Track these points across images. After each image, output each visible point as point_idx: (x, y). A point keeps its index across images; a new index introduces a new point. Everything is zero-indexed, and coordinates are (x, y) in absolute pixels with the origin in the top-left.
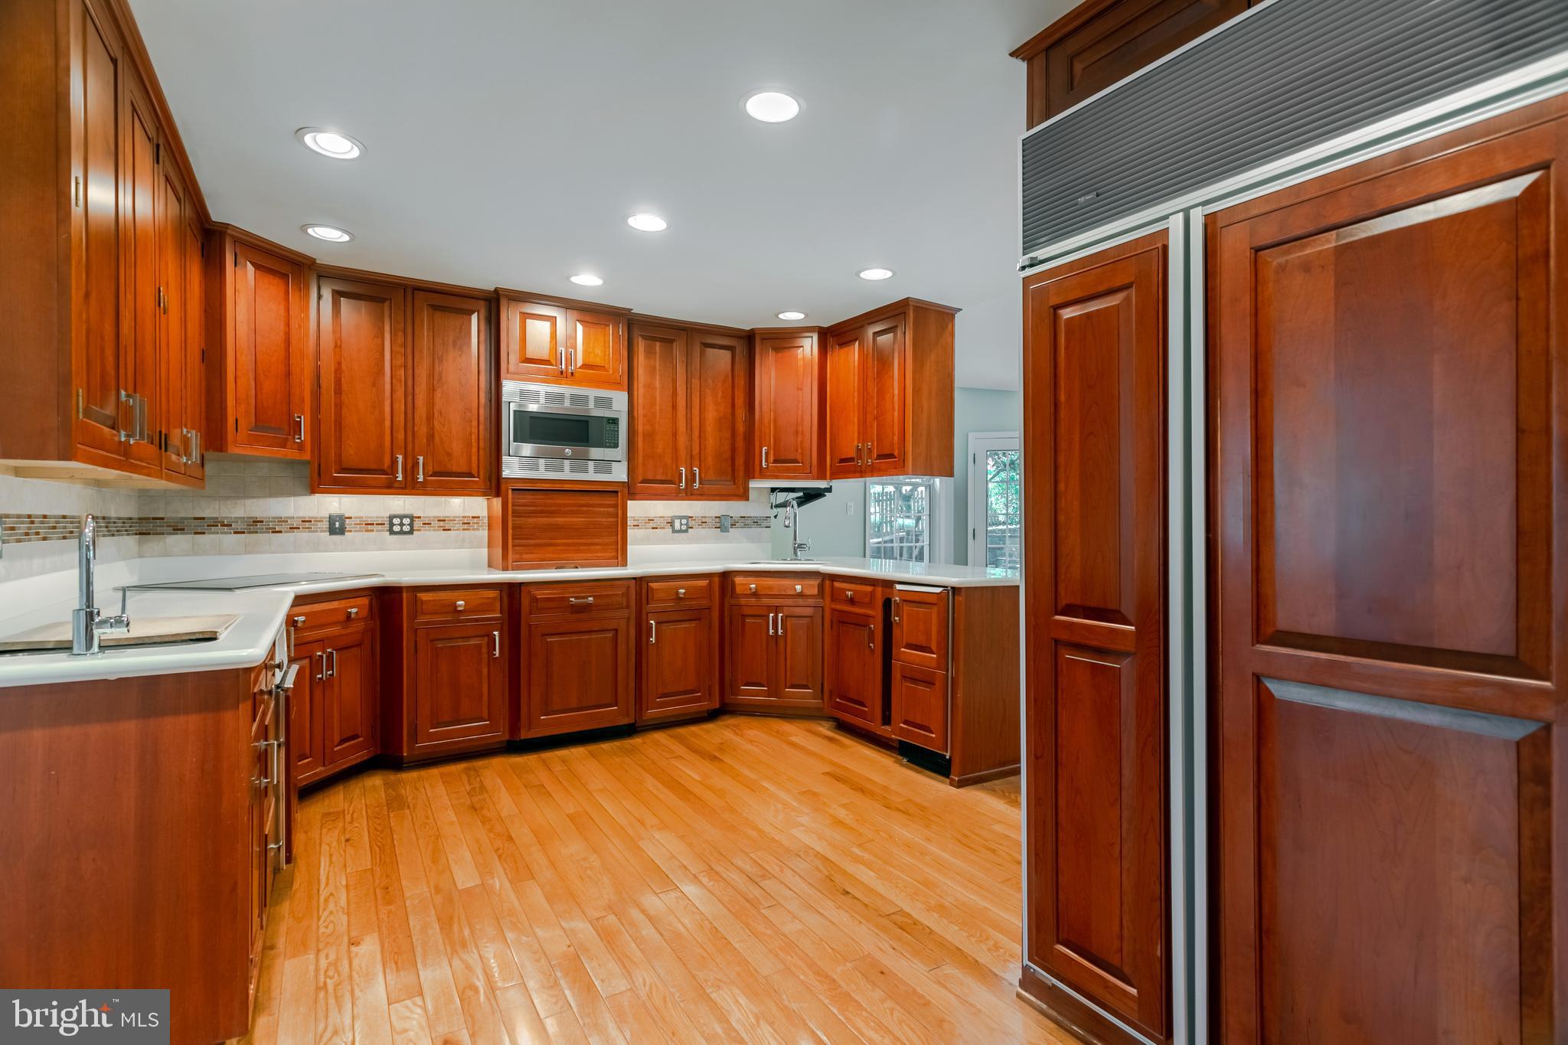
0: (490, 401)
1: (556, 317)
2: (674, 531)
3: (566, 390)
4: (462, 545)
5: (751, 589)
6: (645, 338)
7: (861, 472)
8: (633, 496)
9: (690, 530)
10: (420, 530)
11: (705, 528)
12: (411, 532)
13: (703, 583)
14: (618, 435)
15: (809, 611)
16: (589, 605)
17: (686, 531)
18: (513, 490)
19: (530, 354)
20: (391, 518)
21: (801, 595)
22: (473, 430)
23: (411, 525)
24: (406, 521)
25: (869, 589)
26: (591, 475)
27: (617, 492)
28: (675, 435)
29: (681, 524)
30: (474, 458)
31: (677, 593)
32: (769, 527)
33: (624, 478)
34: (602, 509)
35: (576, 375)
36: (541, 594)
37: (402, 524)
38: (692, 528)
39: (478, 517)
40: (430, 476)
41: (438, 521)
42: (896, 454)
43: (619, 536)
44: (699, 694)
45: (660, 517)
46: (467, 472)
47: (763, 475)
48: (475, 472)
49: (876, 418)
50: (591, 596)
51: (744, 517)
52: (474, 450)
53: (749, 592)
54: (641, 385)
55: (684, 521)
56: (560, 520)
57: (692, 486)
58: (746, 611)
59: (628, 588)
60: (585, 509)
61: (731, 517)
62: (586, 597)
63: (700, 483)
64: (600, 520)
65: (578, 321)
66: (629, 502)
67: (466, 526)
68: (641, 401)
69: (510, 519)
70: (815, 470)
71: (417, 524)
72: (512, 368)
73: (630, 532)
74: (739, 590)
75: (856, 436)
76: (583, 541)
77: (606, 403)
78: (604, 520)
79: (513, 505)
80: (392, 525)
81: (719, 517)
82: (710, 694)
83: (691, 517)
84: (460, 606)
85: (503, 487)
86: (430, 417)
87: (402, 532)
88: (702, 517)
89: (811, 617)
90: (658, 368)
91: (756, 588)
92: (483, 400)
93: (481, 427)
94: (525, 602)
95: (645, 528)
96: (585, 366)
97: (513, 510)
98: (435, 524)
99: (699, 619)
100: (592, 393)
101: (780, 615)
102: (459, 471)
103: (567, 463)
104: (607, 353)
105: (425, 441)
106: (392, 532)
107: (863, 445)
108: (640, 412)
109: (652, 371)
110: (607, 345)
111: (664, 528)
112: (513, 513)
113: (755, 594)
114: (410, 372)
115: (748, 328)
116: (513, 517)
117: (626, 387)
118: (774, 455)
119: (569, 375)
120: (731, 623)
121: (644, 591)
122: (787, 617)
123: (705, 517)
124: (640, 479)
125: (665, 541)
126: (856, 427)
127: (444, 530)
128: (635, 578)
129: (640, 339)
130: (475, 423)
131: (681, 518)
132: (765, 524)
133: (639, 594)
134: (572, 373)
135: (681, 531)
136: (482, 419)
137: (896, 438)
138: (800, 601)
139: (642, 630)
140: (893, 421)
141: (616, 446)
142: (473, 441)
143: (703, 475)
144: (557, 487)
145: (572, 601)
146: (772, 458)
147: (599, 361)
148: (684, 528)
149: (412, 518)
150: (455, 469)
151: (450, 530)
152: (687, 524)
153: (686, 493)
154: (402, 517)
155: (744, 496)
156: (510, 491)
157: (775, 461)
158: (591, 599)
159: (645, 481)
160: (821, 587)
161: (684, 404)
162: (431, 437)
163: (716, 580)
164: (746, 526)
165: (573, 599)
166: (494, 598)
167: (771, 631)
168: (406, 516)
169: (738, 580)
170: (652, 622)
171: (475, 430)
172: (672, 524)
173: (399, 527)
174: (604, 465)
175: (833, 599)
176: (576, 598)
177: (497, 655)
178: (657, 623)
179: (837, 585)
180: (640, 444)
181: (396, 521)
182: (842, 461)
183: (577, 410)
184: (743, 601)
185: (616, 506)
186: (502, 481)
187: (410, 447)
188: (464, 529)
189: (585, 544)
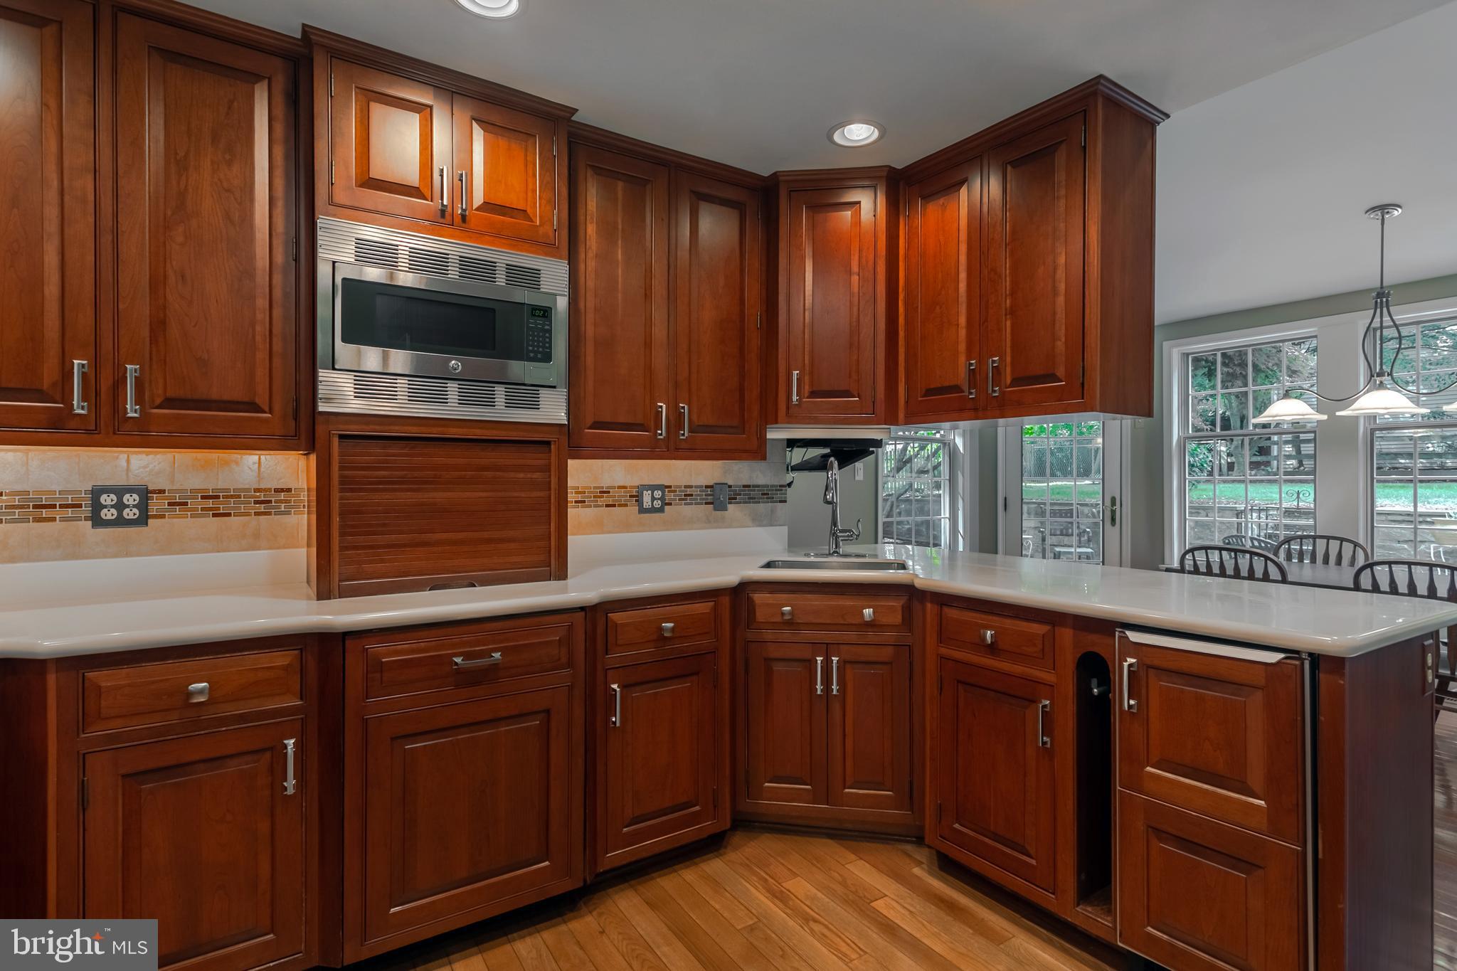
0: (296, 260)
1: (431, 107)
2: (642, 511)
3: (452, 247)
4: (254, 542)
5: (783, 614)
6: (598, 171)
7: (976, 409)
8: (578, 449)
9: (666, 507)
10: (163, 517)
11: (691, 504)
12: (143, 520)
13: (703, 607)
14: (550, 338)
15: (887, 653)
16: (495, 667)
17: (661, 510)
18: (341, 437)
19: (375, 173)
20: (96, 493)
21: (871, 625)
22: (259, 316)
23: (143, 506)
24: (131, 499)
25: (1039, 629)
26: (501, 410)
27: (548, 443)
28: (648, 344)
29: (653, 499)
30: (261, 374)
31: (661, 629)
32: (785, 501)
33: (561, 417)
34: (522, 475)
35: (473, 223)
36: (389, 653)
37: (120, 506)
38: (670, 504)
39: (289, 490)
40: (158, 407)
41: (203, 497)
42: (1061, 372)
43: (553, 525)
44: (697, 808)
45: (620, 487)
46: (246, 399)
47: (793, 417)
48: (262, 400)
49: (1012, 312)
50: (496, 650)
51: (749, 486)
52: (261, 356)
53: (778, 619)
54: (591, 254)
55: (658, 494)
56: (440, 496)
57: (677, 434)
58: (774, 652)
59: (571, 627)
60: (489, 474)
61: (730, 487)
62: (488, 654)
63: (690, 431)
64: (516, 494)
65: (476, 120)
66: (570, 462)
67: (262, 508)
68: (591, 284)
69: (336, 495)
70: (881, 408)
71: (155, 505)
72: (340, 197)
73: (571, 512)
74: (760, 616)
75: (962, 347)
76: (486, 535)
77: (530, 278)
78: (523, 495)
79: (341, 468)
80: (97, 507)
81: (711, 487)
82: (715, 807)
83: (670, 487)
84: (201, 692)
85: (320, 430)
86: (157, 283)
87: (120, 522)
88: (686, 487)
89: (891, 663)
90: (620, 227)
91: (791, 613)
92: (279, 258)
93: (277, 312)
94: (355, 671)
95: (595, 506)
96: (487, 206)
97: (341, 476)
98: (200, 504)
99: (697, 673)
100: (503, 257)
101: (835, 659)
102: (226, 397)
103: (453, 387)
104: (530, 186)
105: (146, 333)
106: (97, 521)
107: (979, 362)
108: (589, 303)
109: (608, 231)
110: (530, 172)
111: (626, 505)
112: (341, 483)
113: (790, 624)
114: (106, 185)
115: (766, 174)
116: (342, 490)
117: (565, 252)
118: (812, 384)
119: (458, 220)
120: (747, 672)
121: (600, 630)
122: (845, 662)
123: (691, 487)
124: (589, 421)
125: (626, 527)
126: (963, 333)
127: (214, 515)
128: (582, 609)
129: (590, 172)
130: (262, 303)
131: (653, 488)
132: (779, 496)
133: (591, 638)
134: (464, 217)
135: (653, 510)
136: (278, 293)
137: (1060, 345)
138: (871, 636)
139: (596, 703)
140: (1054, 313)
141: (547, 358)
142: (258, 338)
143: (695, 418)
144: (434, 432)
145: (456, 664)
146: (807, 389)
147: (514, 200)
148: (657, 504)
149: (145, 494)
150: (215, 394)
151: (229, 515)
152: (662, 499)
153: (668, 447)
154: (120, 491)
155: (758, 451)
156: (336, 441)
157: (813, 394)
158: (497, 655)
159: (597, 425)
160: (907, 611)
161: (665, 293)
162: (159, 326)
163: (726, 601)
164: (751, 500)
165: (458, 660)
166: (285, 668)
167: (819, 687)
168: (130, 490)
169: (759, 597)
170: (615, 686)
171: (262, 316)
172: (638, 498)
173: (114, 511)
174: (526, 394)
175: (942, 637)
176: (467, 656)
177: (290, 791)
178: (622, 687)
179: (952, 613)
180: (590, 360)
181: (106, 499)
182: (929, 392)
183: (475, 289)
184: (769, 635)
185: (547, 469)
186: (319, 419)
187: (107, 344)
188: (257, 514)
189: (489, 541)
